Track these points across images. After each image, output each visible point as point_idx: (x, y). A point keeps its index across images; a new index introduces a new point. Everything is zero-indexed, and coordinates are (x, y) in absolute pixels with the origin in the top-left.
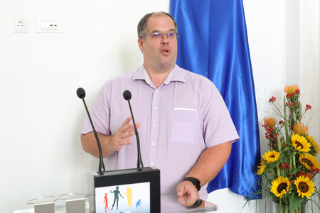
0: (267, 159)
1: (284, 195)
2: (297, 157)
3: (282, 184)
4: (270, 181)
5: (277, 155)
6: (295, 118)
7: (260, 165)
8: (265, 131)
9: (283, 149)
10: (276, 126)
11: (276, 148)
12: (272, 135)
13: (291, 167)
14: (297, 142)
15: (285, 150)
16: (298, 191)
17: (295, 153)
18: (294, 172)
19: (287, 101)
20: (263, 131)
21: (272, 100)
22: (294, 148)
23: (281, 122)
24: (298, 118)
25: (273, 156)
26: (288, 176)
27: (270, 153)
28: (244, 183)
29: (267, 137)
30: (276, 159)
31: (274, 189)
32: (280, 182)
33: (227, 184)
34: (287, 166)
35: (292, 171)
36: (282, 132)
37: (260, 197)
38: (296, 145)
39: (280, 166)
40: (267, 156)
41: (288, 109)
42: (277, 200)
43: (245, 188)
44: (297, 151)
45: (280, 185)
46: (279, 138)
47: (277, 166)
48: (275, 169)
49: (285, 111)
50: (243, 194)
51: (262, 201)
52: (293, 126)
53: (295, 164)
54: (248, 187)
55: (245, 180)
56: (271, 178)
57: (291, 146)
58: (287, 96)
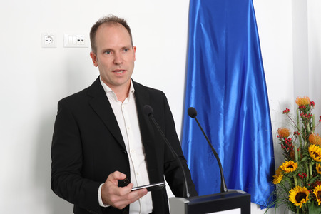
0: (285, 169)
1: (303, 204)
2: (314, 167)
3: (300, 193)
4: (288, 191)
5: (296, 165)
6: (309, 130)
8: (280, 142)
9: (300, 159)
10: (290, 136)
11: (293, 159)
13: (308, 177)
14: (315, 153)
15: (303, 160)
16: (318, 201)
17: (313, 163)
19: (299, 113)
20: (277, 141)
21: (286, 111)
22: (312, 158)
23: (295, 133)
24: (311, 128)
25: (291, 166)
26: (305, 185)
28: (260, 192)
29: (282, 147)
30: (295, 168)
31: (292, 198)
32: (298, 192)
34: (305, 176)
35: (309, 181)
36: (297, 143)
37: (274, 206)
38: (314, 155)
39: (297, 176)
40: (284, 166)
41: (300, 120)
42: (294, 208)
44: (315, 161)
45: (298, 194)
46: (296, 148)
47: (295, 176)
48: (292, 179)
49: (298, 123)
52: (307, 137)
53: (311, 174)
54: (264, 196)
55: (261, 189)
56: (288, 187)
57: (308, 157)
58: (300, 108)
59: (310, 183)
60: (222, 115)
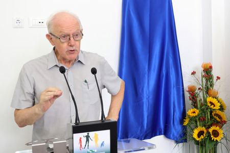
0: (190, 114)
1: (202, 139)
2: (211, 112)
3: (201, 131)
4: (192, 130)
5: (197, 111)
6: (209, 86)
7: (185, 119)
8: (189, 95)
9: (201, 107)
11: (196, 107)
12: (194, 97)
13: (207, 120)
14: (210, 103)
16: (212, 136)
17: (209, 110)
18: (209, 123)
19: (203, 74)
20: (187, 95)
21: (193, 73)
22: (208, 106)
23: (199, 89)
24: (211, 86)
25: (194, 112)
26: (205, 126)
27: (192, 110)
28: (174, 132)
29: (190, 99)
30: (196, 114)
31: (195, 135)
32: (199, 130)
33: (163, 133)
34: (204, 120)
35: (208, 123)
36: (201, 95)
37: (185, 141)
38: (210, 105)
39: (199, 119)
40: (190, 112)
41: (204, 80)
42: (197, 143)
43: (175, 135)
44: (211, 109)
45: (199, 132)
46: (198, 99)
47: (197, 119)
48: (196, 122)
49: (202, 81)
50: (174, 139)
51: (187, 144)
52: (208, 90)
53: (209, 118)
54: (177, 134)
55: (175, 130)
56: (193, 127)
57: (206, 105)
58: (204, 70)
59: (208, 124)
60: (146, 76)
